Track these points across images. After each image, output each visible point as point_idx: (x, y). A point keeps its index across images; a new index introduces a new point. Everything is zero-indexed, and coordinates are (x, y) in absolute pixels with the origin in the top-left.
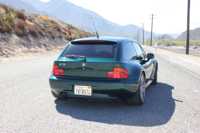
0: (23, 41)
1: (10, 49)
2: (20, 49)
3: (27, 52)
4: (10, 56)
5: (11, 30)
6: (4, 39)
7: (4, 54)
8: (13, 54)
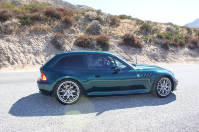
0: (192, 52)
1: (174, 58)
2: (185, 58)
3: (191, 60)
4: (171, 62)
5: (184, 44)
6: (173, 51)
7: (166, 61)
8: (174, 61)
